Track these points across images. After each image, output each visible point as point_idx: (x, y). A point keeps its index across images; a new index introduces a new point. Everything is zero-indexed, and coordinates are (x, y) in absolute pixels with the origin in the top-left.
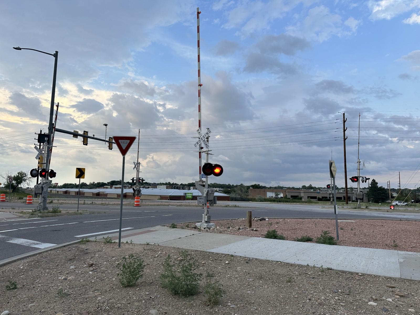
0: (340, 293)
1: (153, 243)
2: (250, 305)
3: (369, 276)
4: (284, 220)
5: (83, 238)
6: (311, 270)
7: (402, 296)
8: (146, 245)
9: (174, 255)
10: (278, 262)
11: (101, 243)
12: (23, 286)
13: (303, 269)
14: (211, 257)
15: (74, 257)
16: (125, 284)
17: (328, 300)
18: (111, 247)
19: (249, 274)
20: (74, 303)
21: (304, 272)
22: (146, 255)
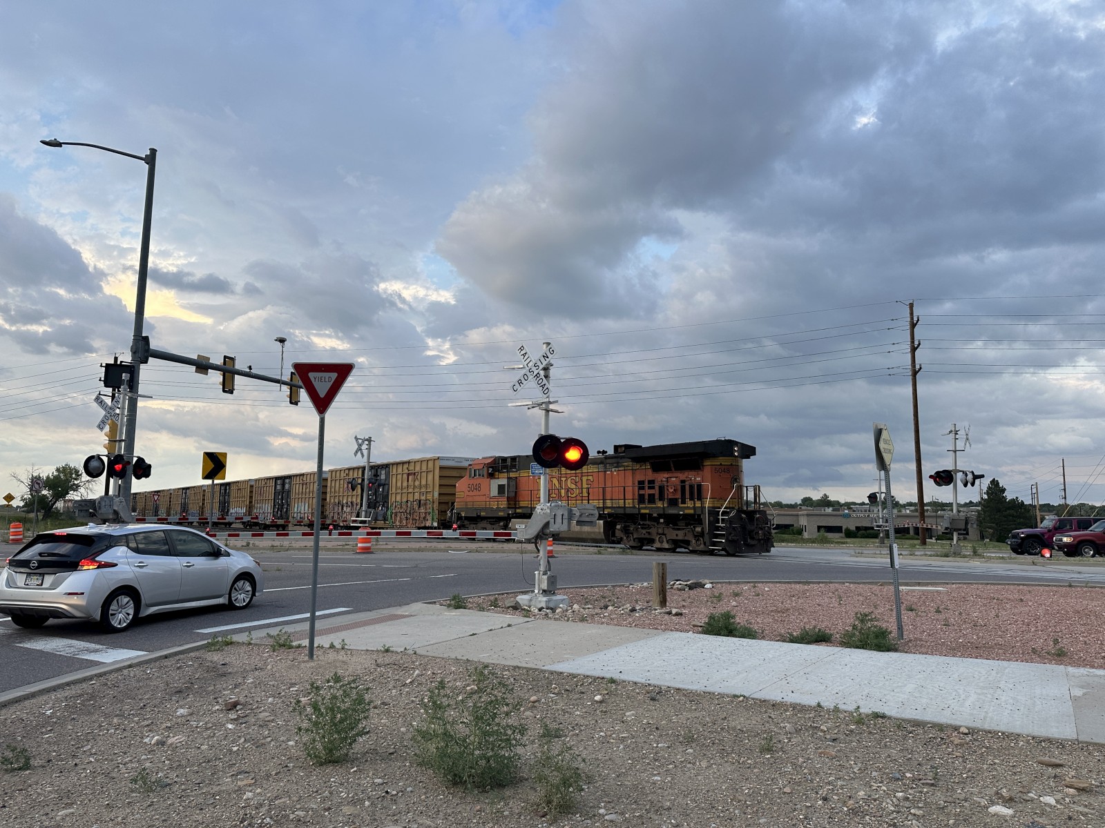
0: (908, 781)
1: (400, 647)
2: (661, 814)
3: (990, 735)
4: (755, 587)
5: (215, 635)
6: (829, 719)
7: (1083, 790)
8: (384, 652)
9: (455, 680)
10: (738, 697)
11: (264, 649)
12: (48, 762)
13: (807, 716)
14: (555, 684)
15: (190, 685)
16: (320, 757)
17: (875, 800)
18: (290, 658)
19: (657, 728)
20: (181, 808)
21: (809, 725)
22: (381, 678)
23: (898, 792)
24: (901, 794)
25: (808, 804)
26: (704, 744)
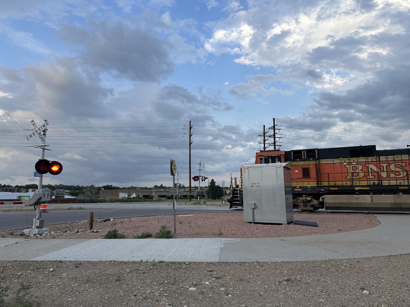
0: (165, 284)
3: (195, 264)
10: (112, 261)
13: (136, 265)
14: (33, 266)
19: (75, 279)
21: (136, 269)
23: (161, 288)
24: (162, 289)
25: (129, 299)
26: (94, 282)
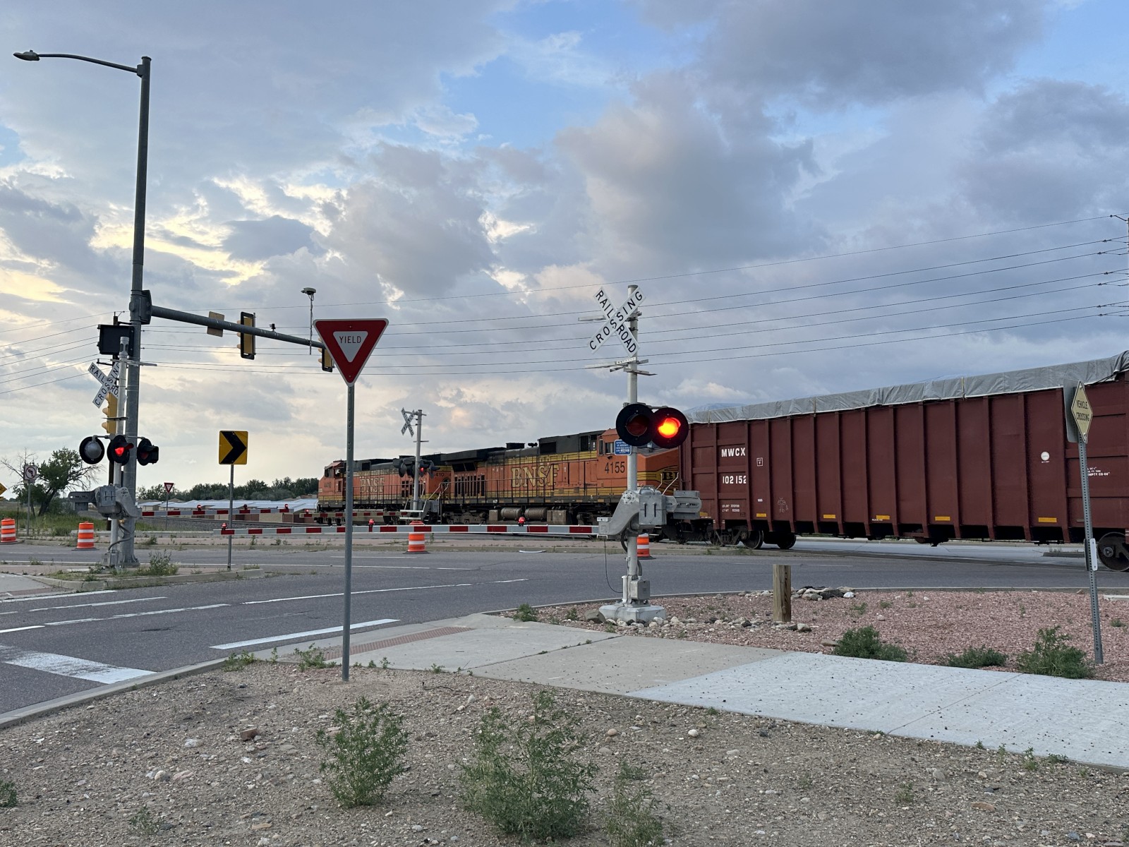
1: (453, 666)
4: (911, 595)
5: (233, 652)
6: (991, 763)
8: (433, 673)
9: (517, 708)
10: (874, 734)
11: (293, 668)
12: (38, 797)
13: (962, 759)
14: (641, 714)
15: (201, 711)
16: (352, 798)
18: (321, 679)
19: (765, 771)
21: (964, 770)
22: (428, 704)
26: (825, 791)
